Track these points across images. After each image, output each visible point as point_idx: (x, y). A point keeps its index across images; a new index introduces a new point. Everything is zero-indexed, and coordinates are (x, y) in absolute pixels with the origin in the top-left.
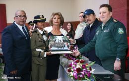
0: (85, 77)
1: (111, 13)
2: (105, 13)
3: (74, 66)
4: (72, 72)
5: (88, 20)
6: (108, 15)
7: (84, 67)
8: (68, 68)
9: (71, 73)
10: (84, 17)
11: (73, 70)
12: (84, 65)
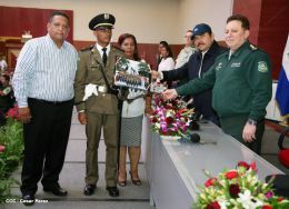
0: (179, 132)
1: (247, 32)
2: (235, 31)
3: (160, 113)
4: (159, 122)
5: (199, 44)
6: (241, 35)
7: (178, 116)
10: (193, 38)
11: (159, 119)
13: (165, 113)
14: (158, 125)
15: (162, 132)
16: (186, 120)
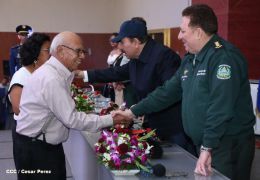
0: (137, 164)
3: (109, 139)
4: (108, 152)
9: (105, 155)
11: (108, 148)
12: (135, 139)
13: (116, 139)
14: (107, 156)
15: (113, 165)
16: (146, 147)
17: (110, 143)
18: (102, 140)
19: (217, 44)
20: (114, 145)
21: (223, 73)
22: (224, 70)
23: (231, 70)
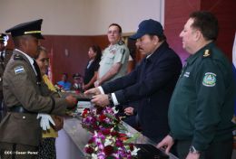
3: (98, 140)
4: (96, 153)
7: (120, 144)
8: (87, 146)
9: (93, 155)
13: (103, 139)
16: (132, 149)
17: (99, 144)
18: (92, 141)
19: (207, 51)
20: (101, 147)
21: (209, 80)
22: (210, 78)
23: (217, 77)
